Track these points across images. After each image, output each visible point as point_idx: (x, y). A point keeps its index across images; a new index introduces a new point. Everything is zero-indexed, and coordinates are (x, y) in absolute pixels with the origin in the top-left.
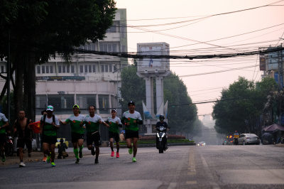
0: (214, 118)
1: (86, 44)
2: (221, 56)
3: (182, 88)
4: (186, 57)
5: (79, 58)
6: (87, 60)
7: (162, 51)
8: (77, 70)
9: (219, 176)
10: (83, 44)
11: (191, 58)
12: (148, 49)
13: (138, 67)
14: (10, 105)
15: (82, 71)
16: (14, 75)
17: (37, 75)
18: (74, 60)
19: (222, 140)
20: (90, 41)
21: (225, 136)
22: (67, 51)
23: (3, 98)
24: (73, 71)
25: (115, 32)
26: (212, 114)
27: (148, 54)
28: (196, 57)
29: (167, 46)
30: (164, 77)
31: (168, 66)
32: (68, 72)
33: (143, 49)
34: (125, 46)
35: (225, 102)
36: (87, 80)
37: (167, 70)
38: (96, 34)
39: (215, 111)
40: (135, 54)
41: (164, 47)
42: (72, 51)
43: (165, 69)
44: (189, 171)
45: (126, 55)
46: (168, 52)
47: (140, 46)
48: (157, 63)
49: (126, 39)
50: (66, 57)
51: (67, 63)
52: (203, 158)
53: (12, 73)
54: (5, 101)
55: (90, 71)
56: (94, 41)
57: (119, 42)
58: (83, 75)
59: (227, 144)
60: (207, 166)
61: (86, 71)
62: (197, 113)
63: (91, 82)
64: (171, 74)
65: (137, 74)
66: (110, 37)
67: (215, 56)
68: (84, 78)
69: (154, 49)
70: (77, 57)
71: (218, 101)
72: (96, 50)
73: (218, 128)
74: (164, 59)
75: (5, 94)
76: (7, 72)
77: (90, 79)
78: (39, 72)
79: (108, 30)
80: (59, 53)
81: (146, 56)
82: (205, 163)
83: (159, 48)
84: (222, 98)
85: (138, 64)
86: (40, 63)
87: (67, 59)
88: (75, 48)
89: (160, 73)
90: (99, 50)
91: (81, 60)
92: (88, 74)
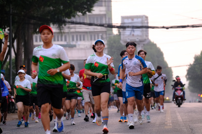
0: (187, 79)
1: (76, 16)
2: (193, 26)
3: (160, 54)
4: (163, 27)
5: (71, 28)
6: (77, 30)
7: (142, 22)
8: (69, 39)
9: (192, 130)
10: (74, 16)
11: (167, 28)
12: (130, 21)
13: (122, 37)
14: (12, 70)
15: (73, 40)
16: (15, 44)
17: (35, 43)
18: (66, 30)
19: (195, 98)
20: (80, 14)
21: (196, 94)
22: (60, 23)
23: (6, 64)
24: (65, 40)
25: (102, 6)
26: (186, 76)
27: (130, 25)
28: (172, 27)
29: (147, 18)
30: (144, 45)
31: (147, 36)
32: (62, 40)
33: (126, 21)
34: (110, 18)
35: (197, 66)
36: (78, 47)
37: (146, 38)
38: (85, 8)
39: (188, 74)
40: (119, 25)
41: (144, 18)
42: (65, 22)
43: (145, 37)
44: (166, 125)
45: (111, 26)
46: (148, 23)
47: (123, 18)
48: (138, 32)
49: (111, 12)
50: (60, 28)
51: (61, 33)
52: (178, 114)
53: (13, 42)
54: (7, 66)
55: (80, 40)
56: (84, 14)
57: (105, 15)
58: (74, 43)
59: (200, 102)
60: (181, 120)
61: (77, 40)
62: (172, 75)
63: (82, 49)
64: (150, 42)
65: (122, 42)
66: (97, 10)
67: (188, 26)
68: (75, 46)
69: (135, 20)
70: (69, 28)
71: (191, 65)
72: (86, 22)
73: (191, 88)
74: (144, 29)
75: (8, 60)
76: (10, 41)
77: (81, 47)
78: (36, 41)
79: (96, 4)
80: (53, 24)
81: (128, 27)
82: (180, 118)
83: (140, 20)
84: (194, 62)
85: (122, 34)
86: (37, 33)
87: (61, 30)
88: (67, 20)
89: (141, 41)
90: (88, 22)
91: (72, 30)
92: (79, 43)
